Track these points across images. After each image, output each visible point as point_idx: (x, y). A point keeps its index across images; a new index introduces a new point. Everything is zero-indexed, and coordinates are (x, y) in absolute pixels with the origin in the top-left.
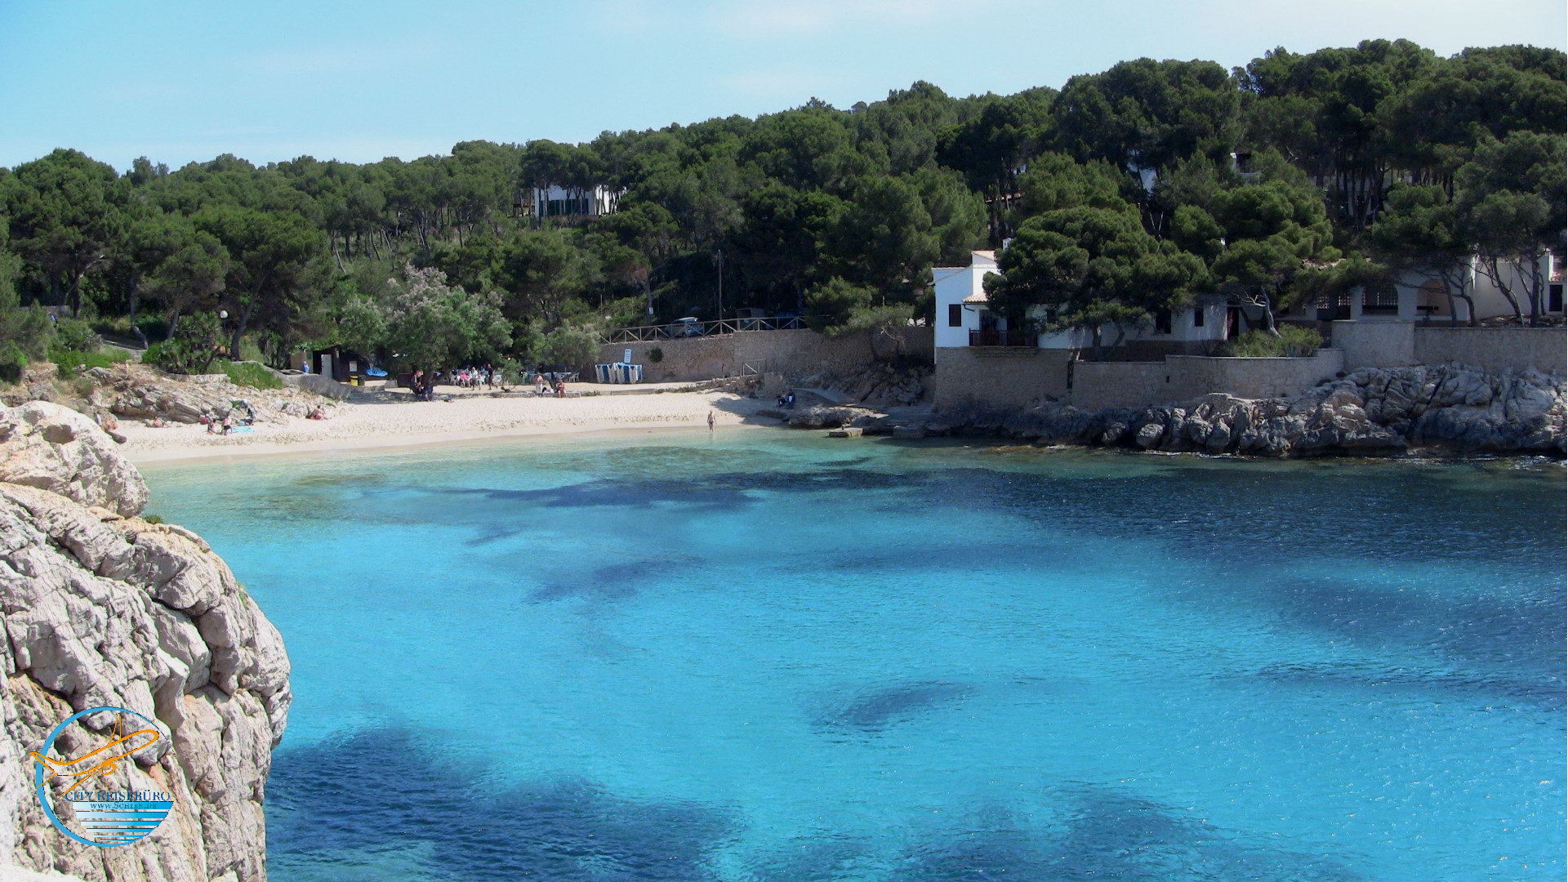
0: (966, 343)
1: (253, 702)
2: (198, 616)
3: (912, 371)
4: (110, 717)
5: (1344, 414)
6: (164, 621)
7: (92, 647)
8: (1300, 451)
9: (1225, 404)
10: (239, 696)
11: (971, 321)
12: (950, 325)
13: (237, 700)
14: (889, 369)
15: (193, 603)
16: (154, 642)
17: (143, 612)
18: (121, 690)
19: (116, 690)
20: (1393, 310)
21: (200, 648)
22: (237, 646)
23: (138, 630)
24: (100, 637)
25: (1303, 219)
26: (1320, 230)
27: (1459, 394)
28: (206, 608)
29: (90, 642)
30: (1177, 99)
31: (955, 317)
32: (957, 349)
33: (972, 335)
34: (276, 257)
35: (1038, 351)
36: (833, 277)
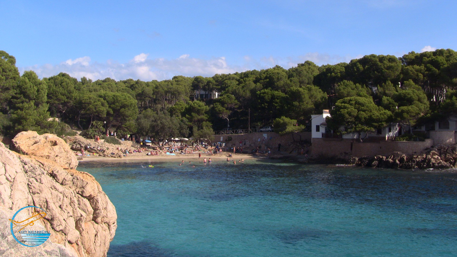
0: (320, 136)
1: (105, 226)
2: (90, 198)
3: (305, 145)
4: (61, 228)
5: (434, 158)
6: (80, 199)
7: (58, 206)
9: (398, 155)
10: (101, 224)
11: (322, 130)
12: (316, 131)
13: (101, 226)
14: (298, 144)
15: (89, 195)
16: (77, 206)
17: (74, 196)
18: (66, 220)
19: (64, 220)
21: (91, 209)
22: (101, 209)
23: (72, 202)
24: (60, 203)
28: (93, 197)
29: (58, 205)
30: (382, 67)
31: (318, 129)
32: (317, 138)
33: (323, 134)
34: (121, 107)
35: (342, 139)
36: (282, 117)
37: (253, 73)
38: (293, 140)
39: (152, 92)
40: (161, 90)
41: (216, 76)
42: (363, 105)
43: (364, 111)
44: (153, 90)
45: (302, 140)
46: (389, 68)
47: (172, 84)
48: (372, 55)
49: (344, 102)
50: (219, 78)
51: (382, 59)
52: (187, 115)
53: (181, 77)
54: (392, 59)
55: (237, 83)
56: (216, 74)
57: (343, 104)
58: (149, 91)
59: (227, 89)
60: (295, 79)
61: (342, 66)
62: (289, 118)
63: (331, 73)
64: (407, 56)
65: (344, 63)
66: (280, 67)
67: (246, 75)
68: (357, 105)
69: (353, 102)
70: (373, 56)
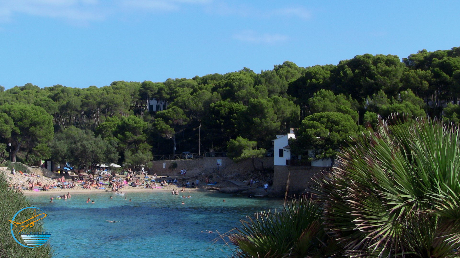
0: (285, 164)
3: (268, 174)
11: (287, 155)
12: (279, 157)
14: (260, 173)
30: (375, 72)
31: (281, 154)
32: (280, 166)
33: (287, 161)
34: (31, 125)
35: (311, 167)
36: (238, 137)
37: (214, 77)
38: (253, 168)
39: (80, 104)
40: (92, 100)
41: (168, 82)
42: (337, 124)
43: (338, 131)
44: (82, 101)
45: (264, 168)
46: (385, 73)
47: (108, 92)
48: (365, 55)
49: (313, 119)
50: (171, 84)
51: (377, 60)
52: (119, 135)
53: (123, 82)
54: (391, 61)
55: (192, 90)
56: (168, 79)
57: (312, 122)
58: (76, 101)
59: (175, 100)
60: (263, 87)
61: (327, 70)
62: (248, 139)
63: (311, 80)
65: (331, 66)
66: (248, 70)
67: (205, 80)
68: (329, 124)
69: (325, 120)
70: (367, 56)
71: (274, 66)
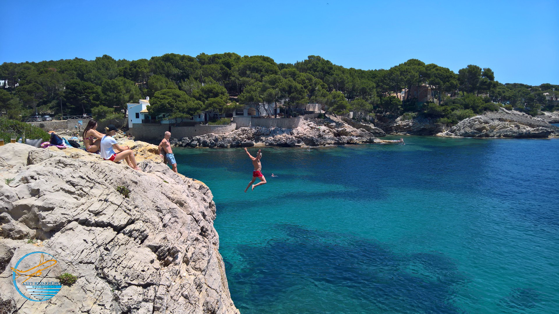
0: (141, 122)
3: (122, 130)
5: (241, 137)
8: (232, 146)
9: (212, 136)
11: (142, 117)
12: (136, 118)
20: (243, 114)
25: (223, 93)
26: (227, 96)
27: (263, 133)
30: (184, 65)
31: (138, 116)
32: (138, 124)
33: (142, 120)
35: (161, 124)
36: (100, 106)
42: (179, 96)
43: (181, 102)
46: (191, 66)
48: (172, 54)
49: (163, 94)
51: (183, 58)
54: (190, 59)
59: (27, 78)
61: (144, 62)
62: (107, 106)
64: (200, 56)
68: (175, 97)
69: (170, 94)
70: (174, 55)
71: (96, 58)
